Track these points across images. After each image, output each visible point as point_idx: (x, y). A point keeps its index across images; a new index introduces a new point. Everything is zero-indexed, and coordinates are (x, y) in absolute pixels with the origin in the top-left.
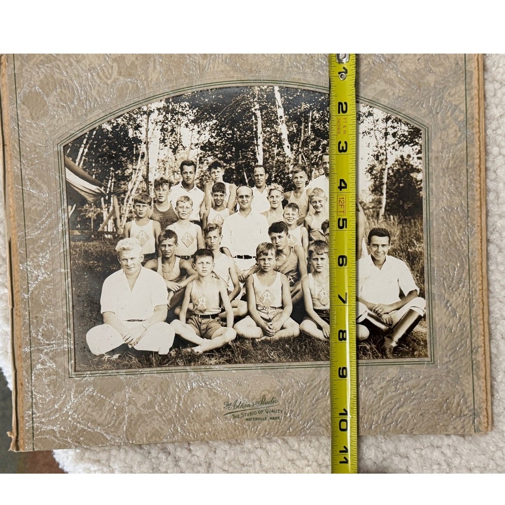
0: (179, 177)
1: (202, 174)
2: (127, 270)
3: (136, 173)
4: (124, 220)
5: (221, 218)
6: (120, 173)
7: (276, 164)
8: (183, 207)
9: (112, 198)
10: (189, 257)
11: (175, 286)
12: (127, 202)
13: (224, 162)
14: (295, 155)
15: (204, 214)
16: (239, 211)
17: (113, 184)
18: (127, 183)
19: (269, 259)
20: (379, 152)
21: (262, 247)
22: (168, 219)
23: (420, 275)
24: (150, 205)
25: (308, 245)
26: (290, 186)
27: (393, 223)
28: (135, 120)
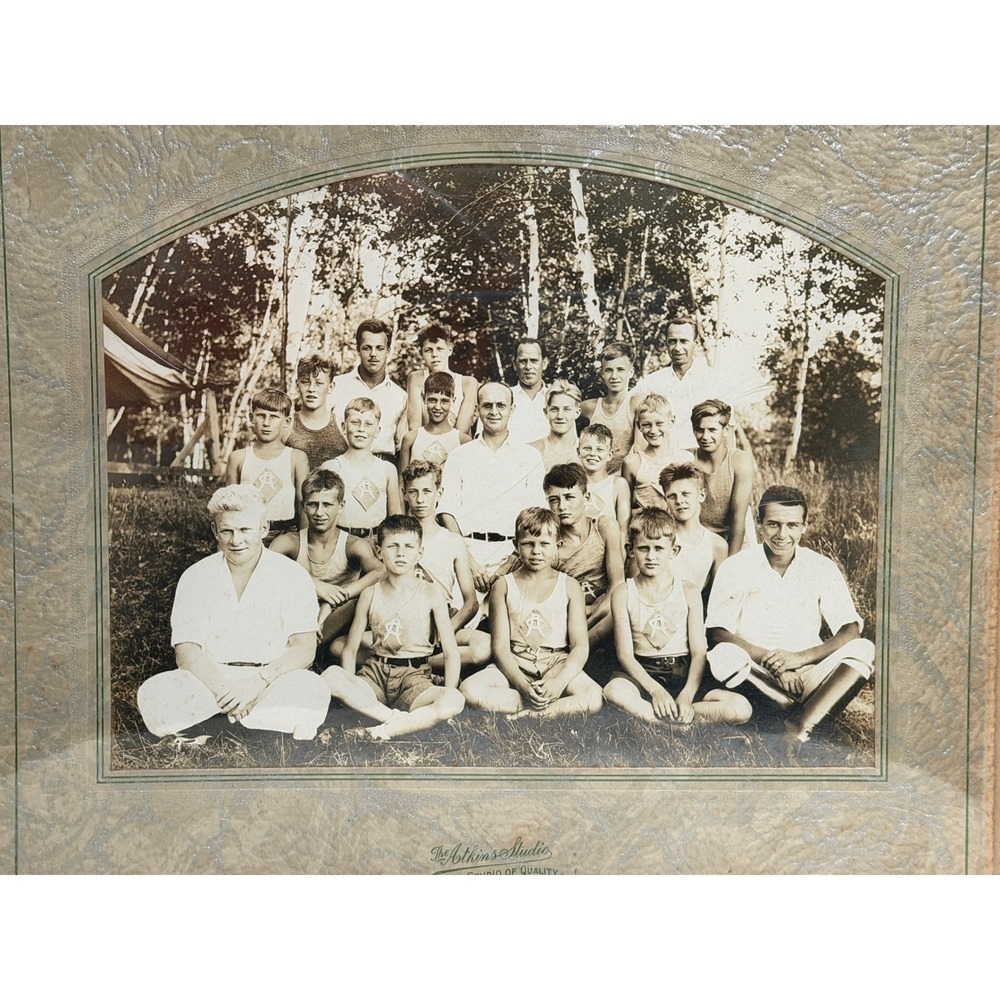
0: (352, 357)
1: (404, 352)
2: (232, 554)
3: (259, 344)
4: (229, 444)
5: (443, 449)
6: (224, 342)
7: (566, 337)
8: (360, 422)
9: (204, 397)
10: (367, 532)
11: (334, 594)
12: (237, 405)
13: (453, 329)
14: (609, 320)
15: (404, 439)
16: (480, 436)
17: (207, 365)
18: (238, 365)
19: (543, 544)
20: (792, 324)
21: (527, 516)
22: (324, 448)
23: (868, 592)
24: (287, 414)
25: (628, 516)
26: (595, 387)
27: (815, 477)
28: (260, 228)
